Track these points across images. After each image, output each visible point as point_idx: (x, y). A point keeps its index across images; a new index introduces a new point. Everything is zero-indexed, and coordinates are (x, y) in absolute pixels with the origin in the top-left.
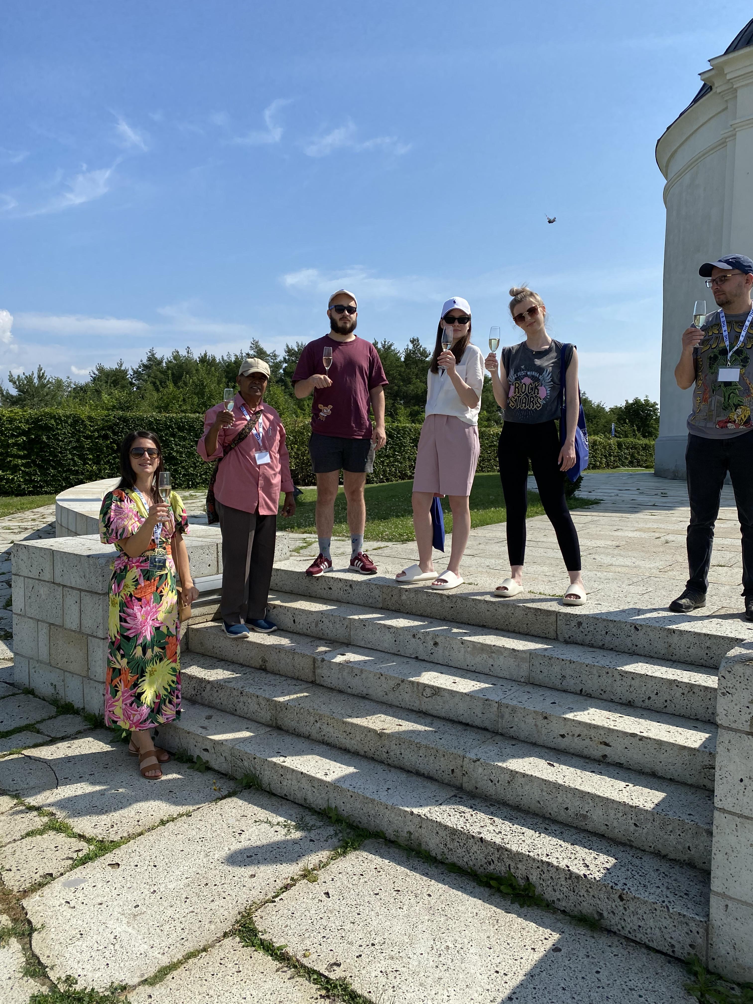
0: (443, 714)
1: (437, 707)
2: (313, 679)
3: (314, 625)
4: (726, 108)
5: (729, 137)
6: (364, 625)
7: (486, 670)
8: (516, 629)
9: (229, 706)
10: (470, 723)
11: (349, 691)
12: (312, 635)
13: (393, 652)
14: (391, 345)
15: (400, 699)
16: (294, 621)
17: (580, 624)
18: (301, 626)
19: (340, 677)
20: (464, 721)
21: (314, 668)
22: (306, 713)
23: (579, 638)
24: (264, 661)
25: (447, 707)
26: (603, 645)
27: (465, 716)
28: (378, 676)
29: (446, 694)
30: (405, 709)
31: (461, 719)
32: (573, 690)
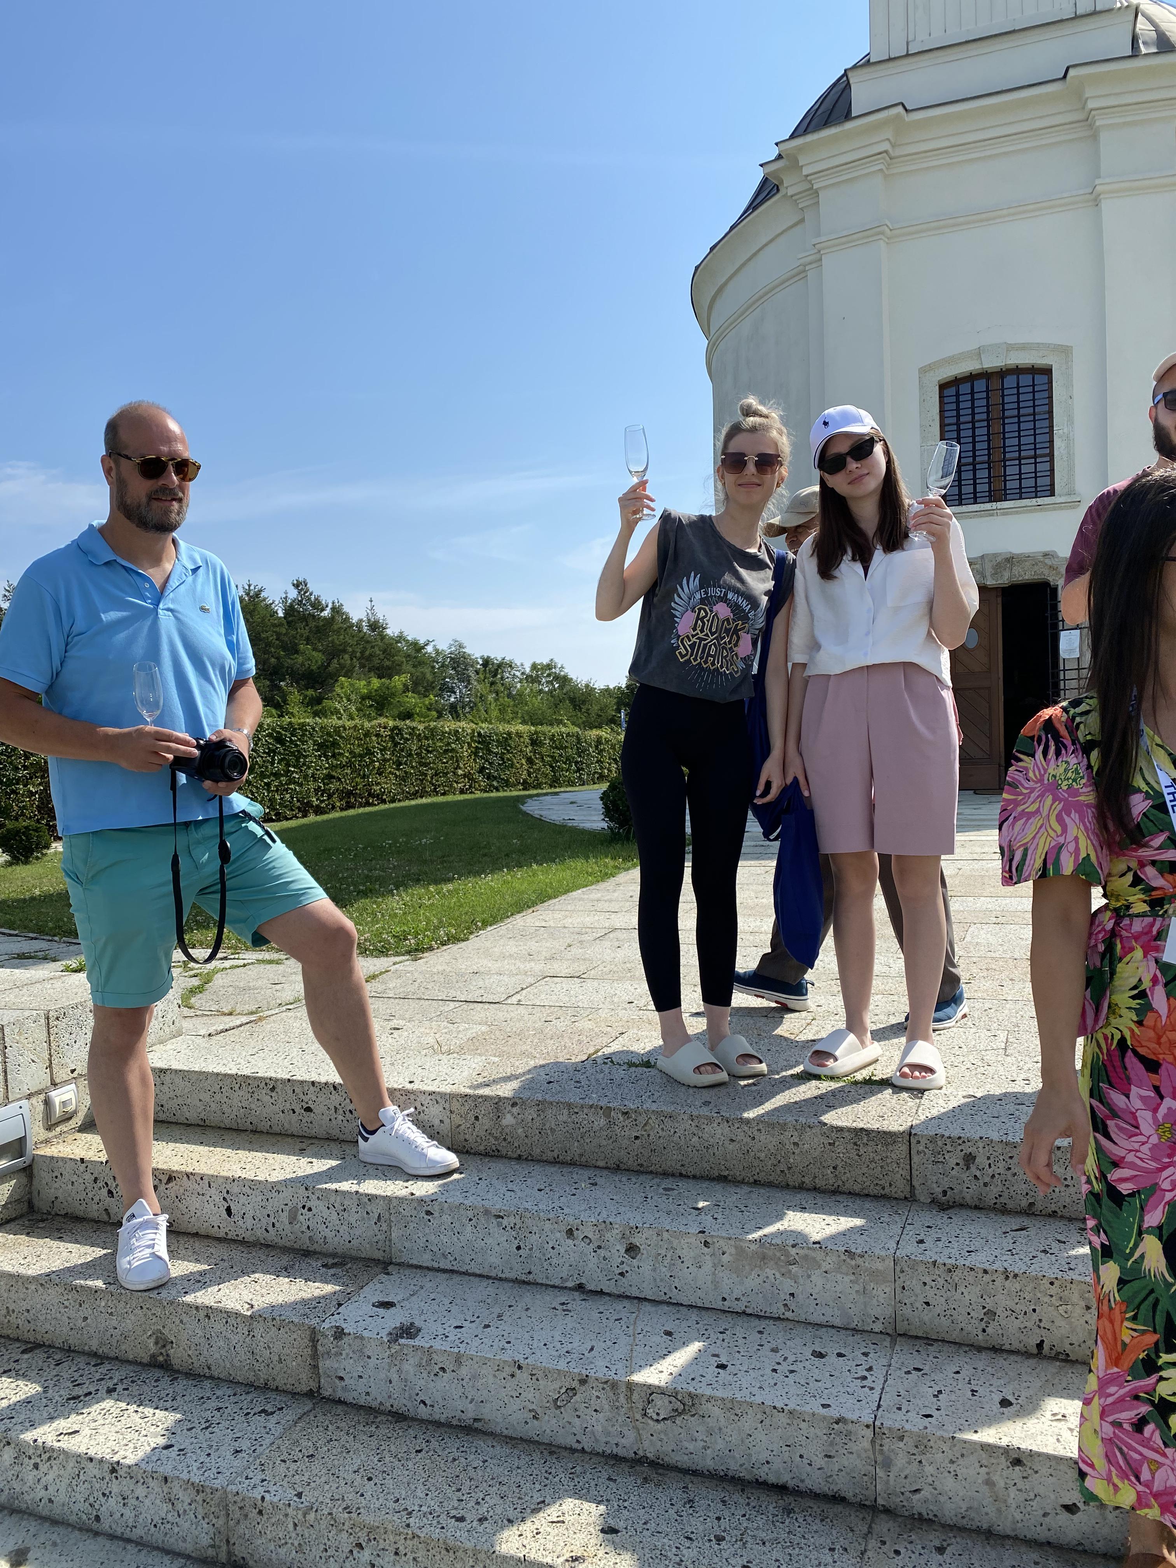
0: (708, 1463)
1: (691, 1447)
2: (313, 1385)
3: (284, 1217)
4: (802, 221)
5: (810, 263)
6: (428, 1213)
7: (777, 1309)
8: (807, 1180)
9: (75, 1508)
10: (791, 1484)
11: (423, 1412)
12: (281, 1243)
13: (512, 1275)
14: (260, 591)
15: (578, 1430)
16: (229, 1211)
17: (969, 1159)
18: (249, 1223)
19: (395, 1377)
20: (772, 1479)
21: (315, 1355)
22: (324, 1524)
23: (970, 1192)
24: (163, 1342)
25: (720, 1445)
26: (1031, 1205)
27: (775, 1467)
28: (508, 1370)
29: (716, 1411)
30: (594, 1454)
31: (763, 1473)
32: (1016, 1345)
